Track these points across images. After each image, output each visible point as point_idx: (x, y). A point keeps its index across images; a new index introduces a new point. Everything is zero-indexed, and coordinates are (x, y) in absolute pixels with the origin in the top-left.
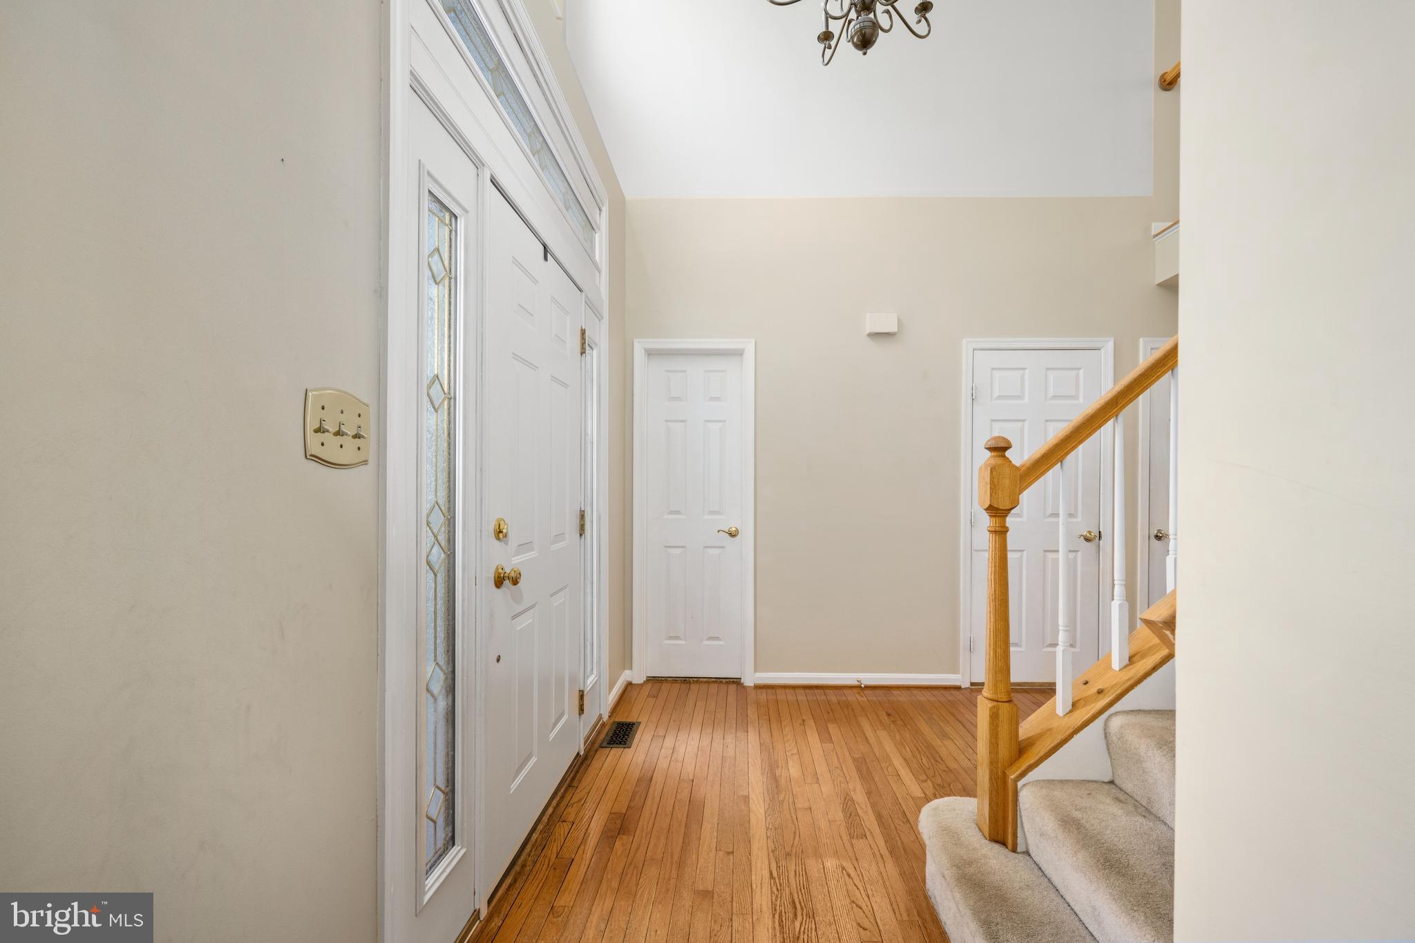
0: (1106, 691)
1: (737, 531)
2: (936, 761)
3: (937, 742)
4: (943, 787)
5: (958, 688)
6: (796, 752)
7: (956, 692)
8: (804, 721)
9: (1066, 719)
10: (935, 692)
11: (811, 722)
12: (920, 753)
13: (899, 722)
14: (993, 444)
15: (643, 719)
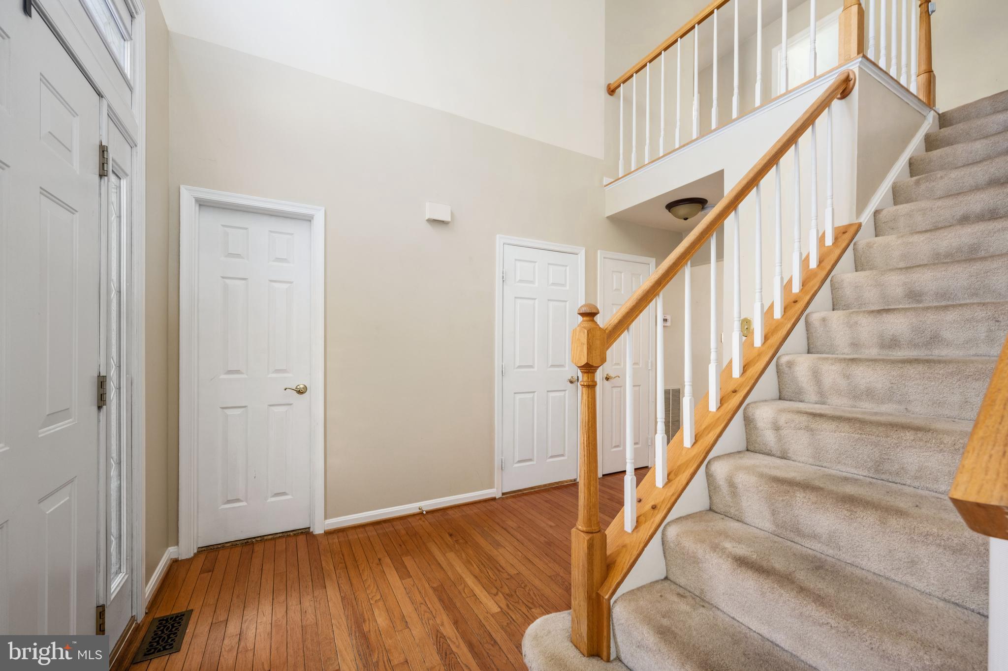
0: (659, 507)
1: (306, 388)
2: (499, 571)
3: (494, 553)
4: (512, 596)
5: (494, 499)
6: (378, 597)
7: (492, 503)
8: (380, 560)
9: (635, 534)
10: (479, 506)
11: (388, 560)
12: (485, 567)
13: (461, 541)
14: (583, 310)
15: (196, 606)
